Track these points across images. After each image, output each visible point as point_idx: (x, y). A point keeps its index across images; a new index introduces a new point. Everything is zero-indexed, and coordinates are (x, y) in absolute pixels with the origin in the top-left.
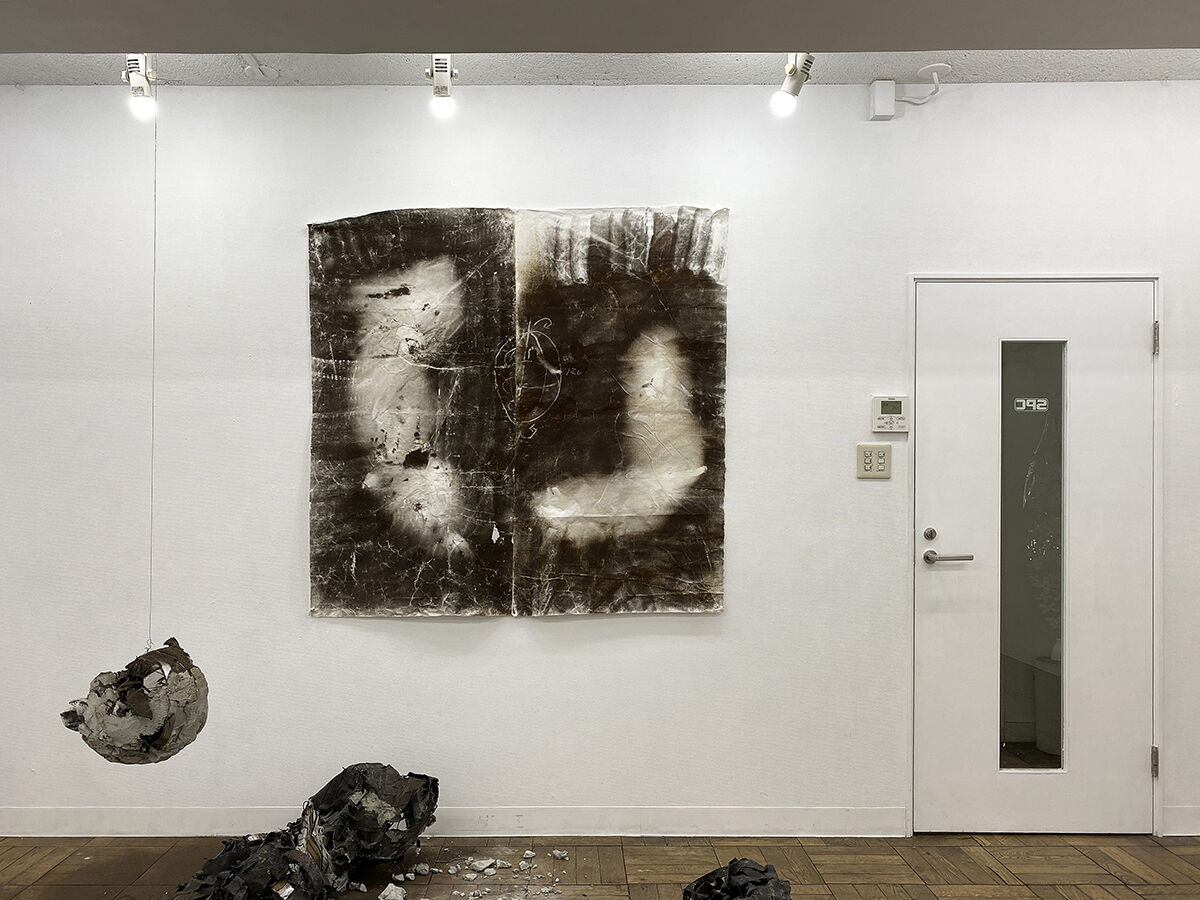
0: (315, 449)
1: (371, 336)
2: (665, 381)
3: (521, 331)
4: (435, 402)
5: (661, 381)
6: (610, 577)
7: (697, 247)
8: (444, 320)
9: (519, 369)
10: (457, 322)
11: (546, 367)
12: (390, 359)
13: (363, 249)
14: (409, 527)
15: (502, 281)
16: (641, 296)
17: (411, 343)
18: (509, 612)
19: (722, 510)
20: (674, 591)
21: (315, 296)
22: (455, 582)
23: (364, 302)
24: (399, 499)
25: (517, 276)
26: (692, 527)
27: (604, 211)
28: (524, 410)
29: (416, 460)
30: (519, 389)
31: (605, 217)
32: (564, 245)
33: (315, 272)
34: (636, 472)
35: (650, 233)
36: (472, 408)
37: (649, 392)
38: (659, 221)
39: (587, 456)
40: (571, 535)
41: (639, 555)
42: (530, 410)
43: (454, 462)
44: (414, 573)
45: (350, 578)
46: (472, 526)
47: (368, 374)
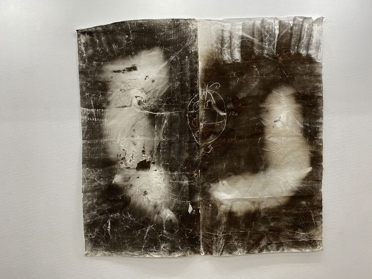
0: (84, 162)
1: (115, 95)
2: (288, 118)
3: (202, 91)
4: (153, 132)
5: (285, 118)
6: (257, 233)
7: (304, 40)
8: (157, 85)
9: (202, 113)
10: (165, 86)
11: (218, 111)
12: (126, 108)
13: (109, 44)
14: (140, 206)
15: (191, 61)
16: (273, 69)
17: (139, 99)
18: (199, 253)
19: (321, 192)
20: (294, 239)
21: (82, 72)
22: (168, 237)
23: (111, 75)
24: (134, 188)
25: (199, 59)
26: (304, 203)
27: (250, 19)
28: (205, 136)
29: (144, 166)
30: (201, 124)
31: (251, 23)
32: (227, 39)
33: (81, 58)
34: (271, 171)
35: (277, 32)
36: (175, 136)
37: (279, 124)
38: (282, 25)
39: (243, 163)
40: (235, 209)
41: (274, 220)
42: (208, 136)
43: (166, 167)
44: (144, 232)
45: (107, 234)
46: (177, 205)
47: (114, 117)
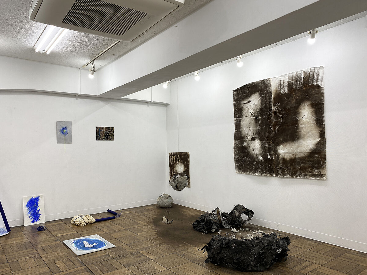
0: (235, 138)
3: (273, 107)
4: (256, 126)
5: (307, 116)
6: (295, 168)
7: (315, 78)
8: (257, 107)
9: (273, 116)
10: (260, 107)
11: (279, 115)
12: (248, 117)
13: (243, 94)
14: (252, 155)
15: (269, 95)
16: (301, 94)
17: (251, 113)
18: (273, 175)
19: (326, 151)
20: (312, 173)
22: (261, 168)
23: (243, 105)
24: (250, 148)
25: (272, 94)
26: (316, 155)
27: (291, 73)
28: (274, 126)
29: (253, 139)
30: (273, 121)
31: (291, 75)
32: (282, 84)
33: (234, 100)
34: (301, 141)
35: (303, 77)
36: (263, 127)
37: (304, 119)
38: (305, 73)
39: (289, 137)
41: (303, 163)
42: (276, 126)
43: (260, 139)
44: (253, 165)
45: (243, 165)
46: (264, 154)
47: (244, 121)
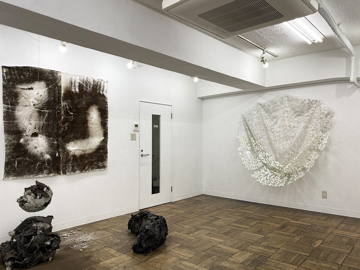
0: (5, 131)
1: (21, 100)
2: (96, 118)
3: (63, 103)
4: (40, 119)
5: (95, 117)
6: (84, 164)
7: (102, 88)
8: (43, 98)
9: (62, 112)
11: (69, 112)
12: (28, 107)
14: (33, 153)
15: (58, 89)
16: (91, 97)
17: (34, 103)
18: (60, 174)
19: (107, 147)
20: (98, 166)
21: (4, 87)
22: (48, 167)
23: (20, 90)
24: (30, 145)
25: (62, 89)
26: (101, 151)
27: (82, 76)
28: (64, 123)
29: (35, 135)
30: (62, 117)
31: (83, 78)
32: (73, 83)
33: (4, 80)
34: (90, 138)
35: (92, 83)
36: (51, 122)
37: (93, 120)
38: (94, 81)
39: (79, 135)
40: (76, 154)
41: (91, 158)
42: (65, 123)
43: (46, 136)
44: (36, 166)
45: (15, 168)
46: (52, 152)
47: (21, 110)
